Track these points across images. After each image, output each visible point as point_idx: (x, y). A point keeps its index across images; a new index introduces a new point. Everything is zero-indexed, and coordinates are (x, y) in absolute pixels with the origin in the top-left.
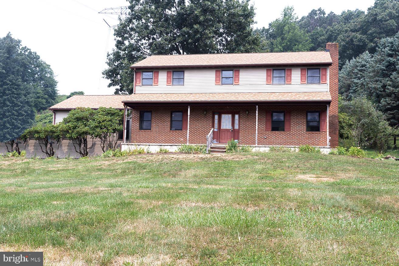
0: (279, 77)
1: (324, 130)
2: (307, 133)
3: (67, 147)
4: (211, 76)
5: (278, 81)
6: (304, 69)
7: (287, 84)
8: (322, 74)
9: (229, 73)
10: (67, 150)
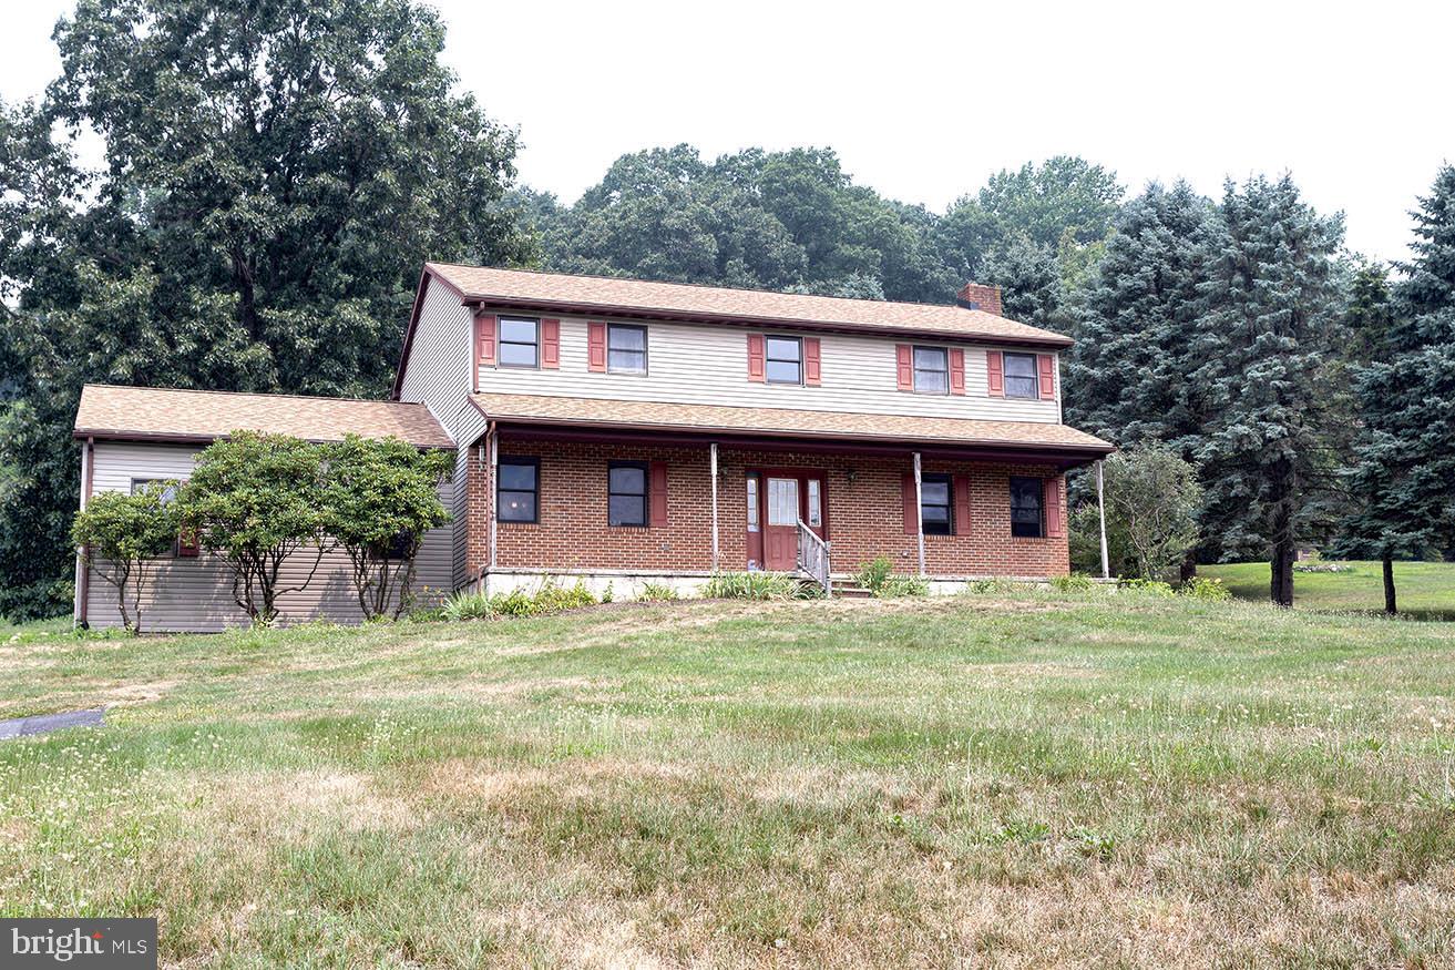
0: (930, 371)
1: (1057, 535)
2: (1014, 543)
3: (152, 590)
4: (735, 348)
5: (928, 383)
6: (993, 353)
7: (953, 394)
8: (1042, 372)
9: (787, 348)
10: (151, 601)
